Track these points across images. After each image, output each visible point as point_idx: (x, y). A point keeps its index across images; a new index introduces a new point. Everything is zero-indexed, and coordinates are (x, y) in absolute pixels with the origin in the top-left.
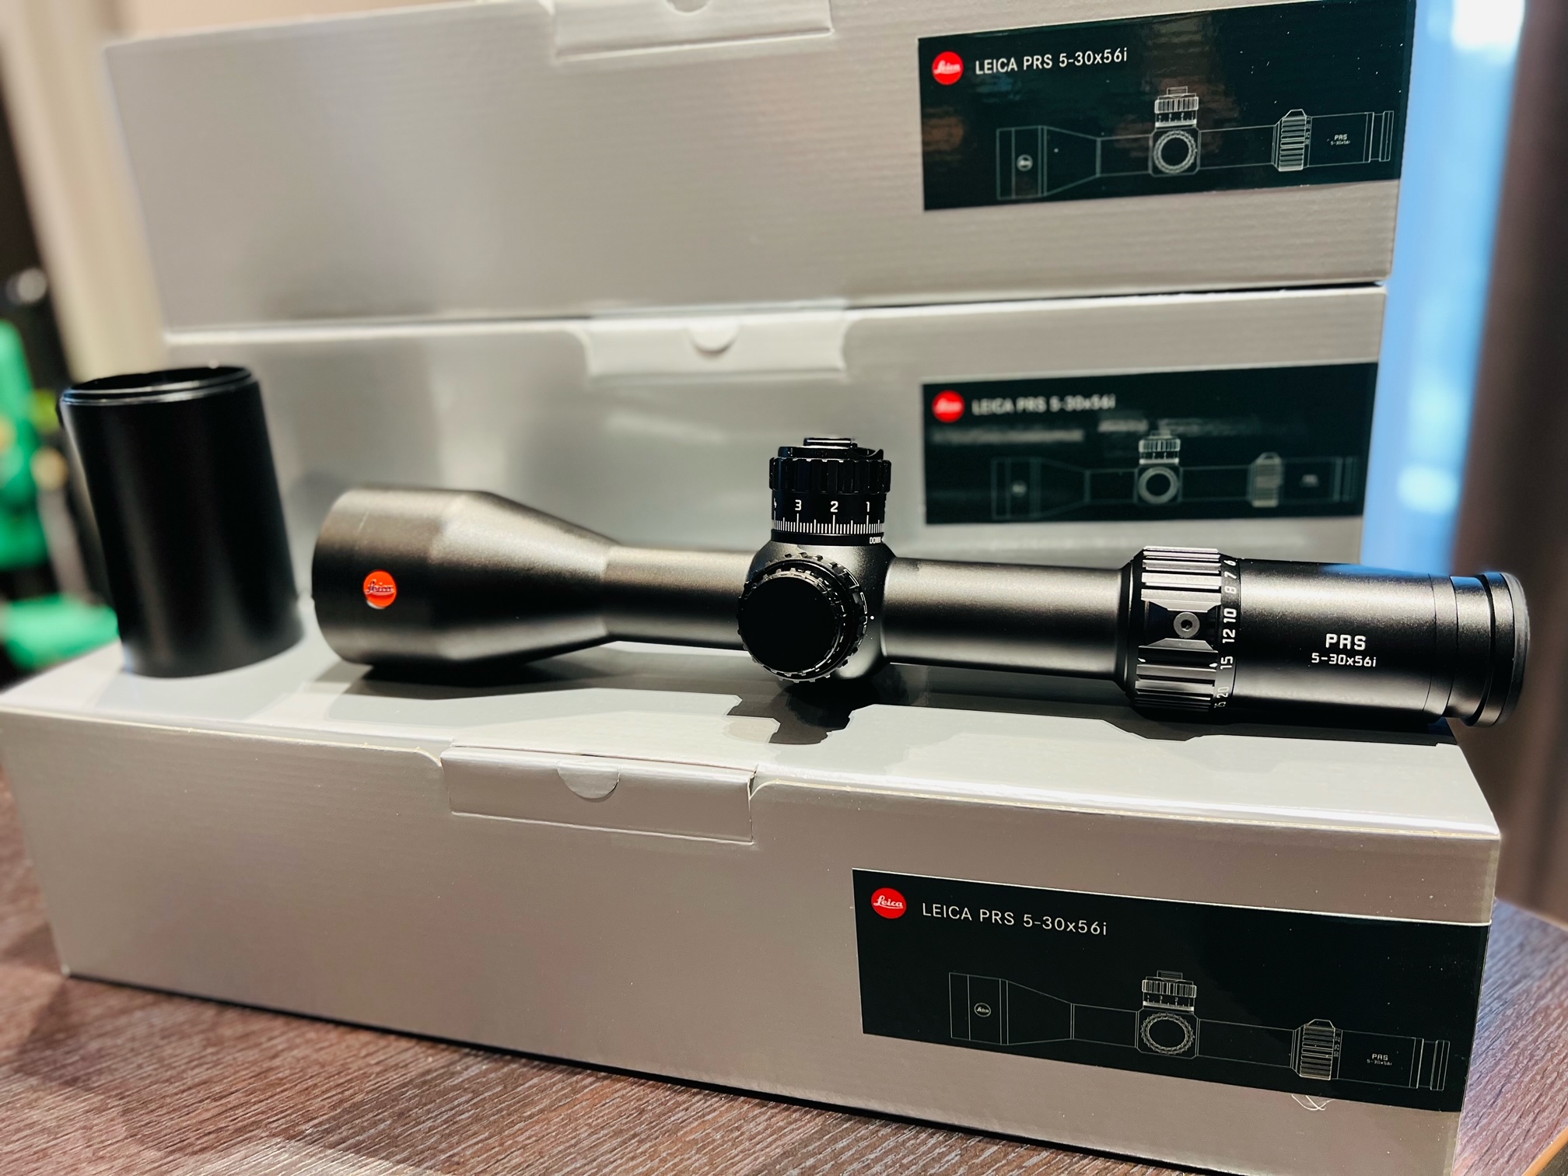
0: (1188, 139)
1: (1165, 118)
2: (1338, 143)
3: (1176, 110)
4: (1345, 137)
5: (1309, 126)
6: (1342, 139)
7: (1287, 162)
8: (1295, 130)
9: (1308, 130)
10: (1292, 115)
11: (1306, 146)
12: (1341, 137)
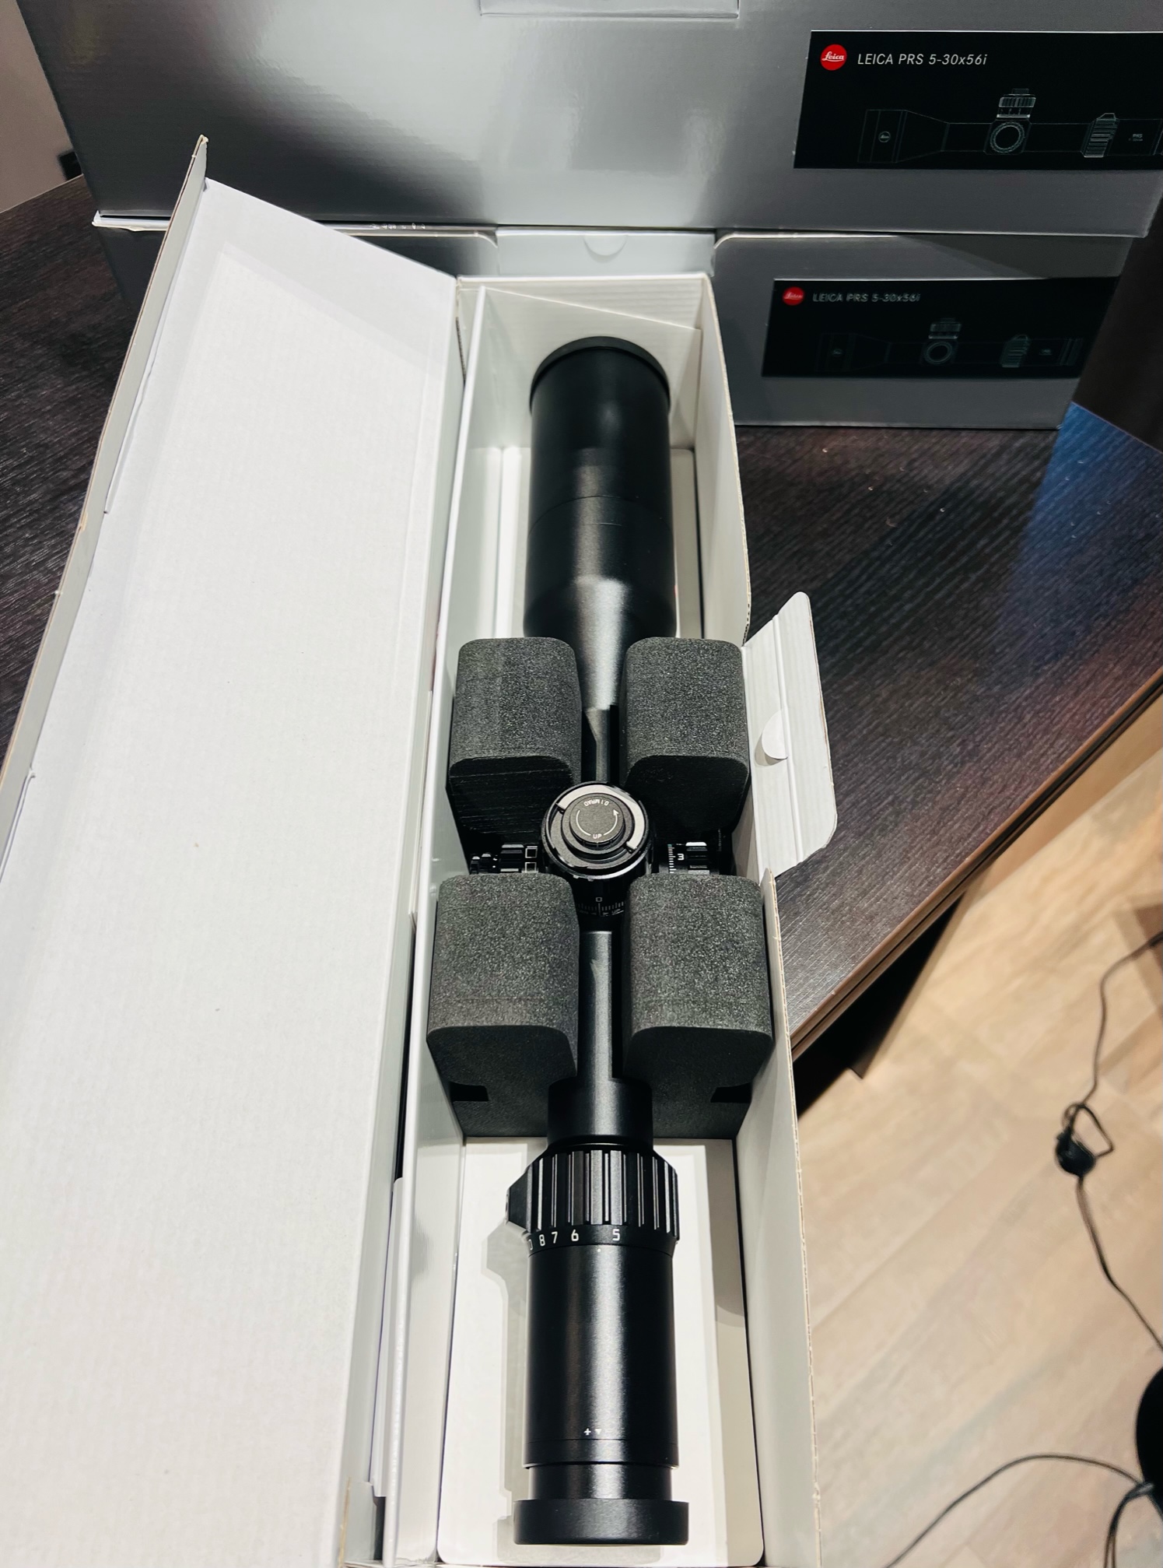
0: (1018, 127)
1: (1005, 111)
2: (1134, 140)
3: (1016, 106)
5: (1116, 127)
6: (1138, 137)
7: (1093, 151)
8: (1106, 128)
9: (1114, 129)
10: (1106, 117)
11: (1110, 141)
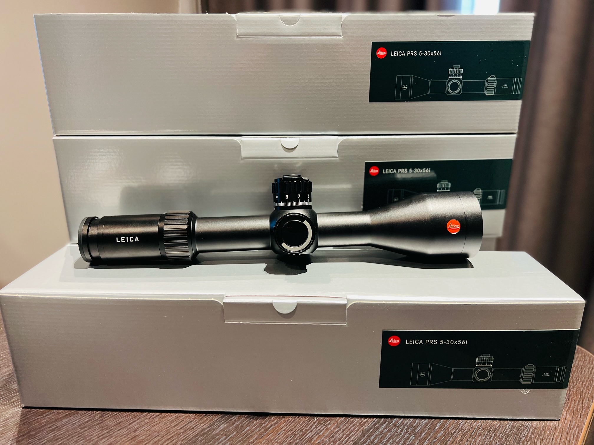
1: (452, 75)
2: (504, 87)
3: (455, 73)
4: (507, 85)
5: (496, 81)
6: (506, 86)
7: (489, 92)
8: (492, 82)
9: (496, 82)
10: (491, 77)
11: (495, 88)
12: (505, 85)
